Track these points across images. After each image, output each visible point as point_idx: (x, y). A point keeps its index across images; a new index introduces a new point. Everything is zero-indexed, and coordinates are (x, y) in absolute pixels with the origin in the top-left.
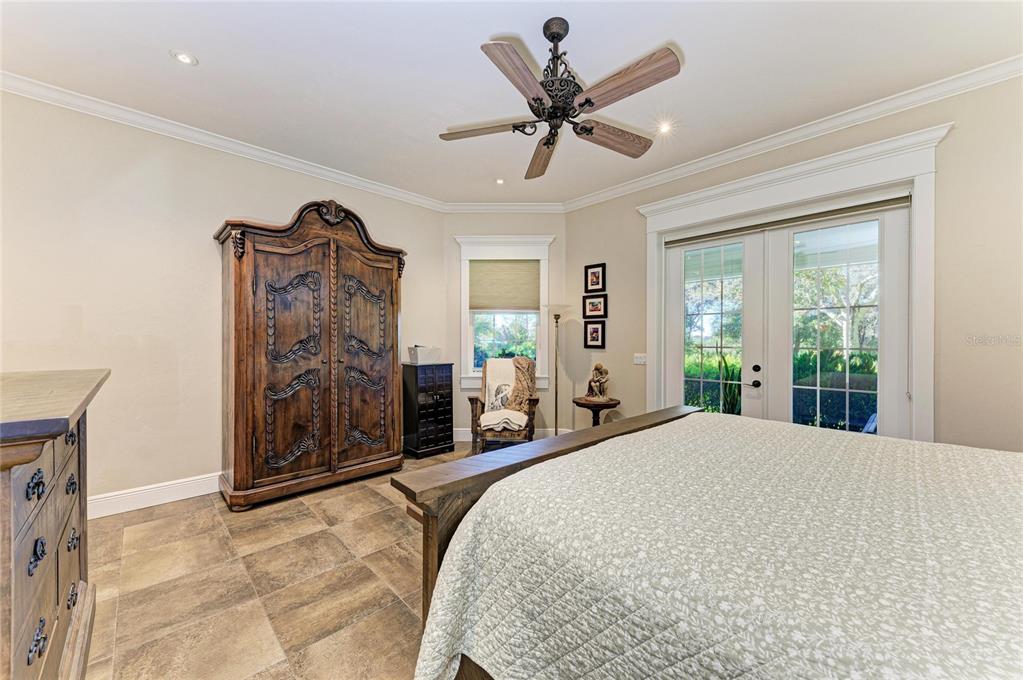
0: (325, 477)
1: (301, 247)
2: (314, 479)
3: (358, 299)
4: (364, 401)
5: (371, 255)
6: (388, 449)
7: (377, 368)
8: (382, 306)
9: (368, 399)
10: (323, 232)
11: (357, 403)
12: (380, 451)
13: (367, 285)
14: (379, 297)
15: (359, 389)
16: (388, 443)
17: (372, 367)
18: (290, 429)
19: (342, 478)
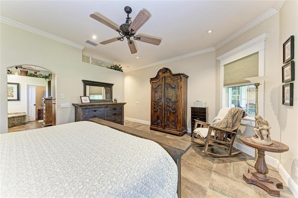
0: (162, 129)
1: (159, 80)
2: (160, 129)
3: (169, 89)
4: (170, 114)
5: (173, 77)
6: (176, 129)
7: (173, 106)
8: (175, 90)
9: (171, 114)
10: (163, 75)
11: (168, 115)
12: (174, 129)
13: (171, 85)
14: (174, 88)
15: (169, 111)
16: (176, 127)
17: (172, 106)
18: (156, 117)
19: (165, 131)
